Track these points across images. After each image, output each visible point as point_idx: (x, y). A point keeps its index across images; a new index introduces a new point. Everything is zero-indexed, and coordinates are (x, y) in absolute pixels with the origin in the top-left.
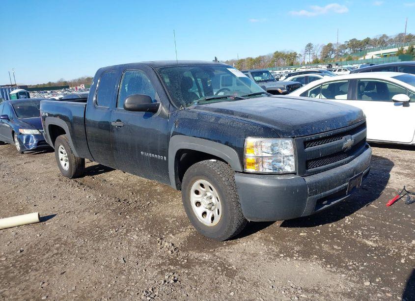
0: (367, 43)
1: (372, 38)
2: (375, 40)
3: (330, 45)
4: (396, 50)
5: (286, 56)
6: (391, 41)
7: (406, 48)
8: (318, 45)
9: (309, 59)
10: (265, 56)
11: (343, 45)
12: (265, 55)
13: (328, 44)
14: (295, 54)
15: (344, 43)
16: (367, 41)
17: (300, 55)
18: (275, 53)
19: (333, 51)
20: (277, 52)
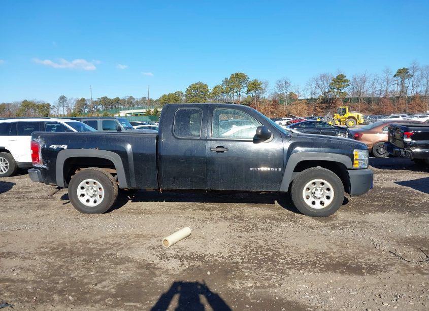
0: (117, 102)
1: (121, 98)
2: (124, 100)
3: (83, 100)
4: (144, 111)
5: (38, 107)
6: (137, 103)
7: (152, 110)
8: (72, 98)
9: (62, 111)
10: (10, 104)
11: (95, 101)
12: (10, 102)
13: (81, 99)
14: (48, 105)
15: (96, 100)
16: (117, 101)
17: (54, 106)
18: (24, 102)
19: (86, 105)
20: (26, 101)
